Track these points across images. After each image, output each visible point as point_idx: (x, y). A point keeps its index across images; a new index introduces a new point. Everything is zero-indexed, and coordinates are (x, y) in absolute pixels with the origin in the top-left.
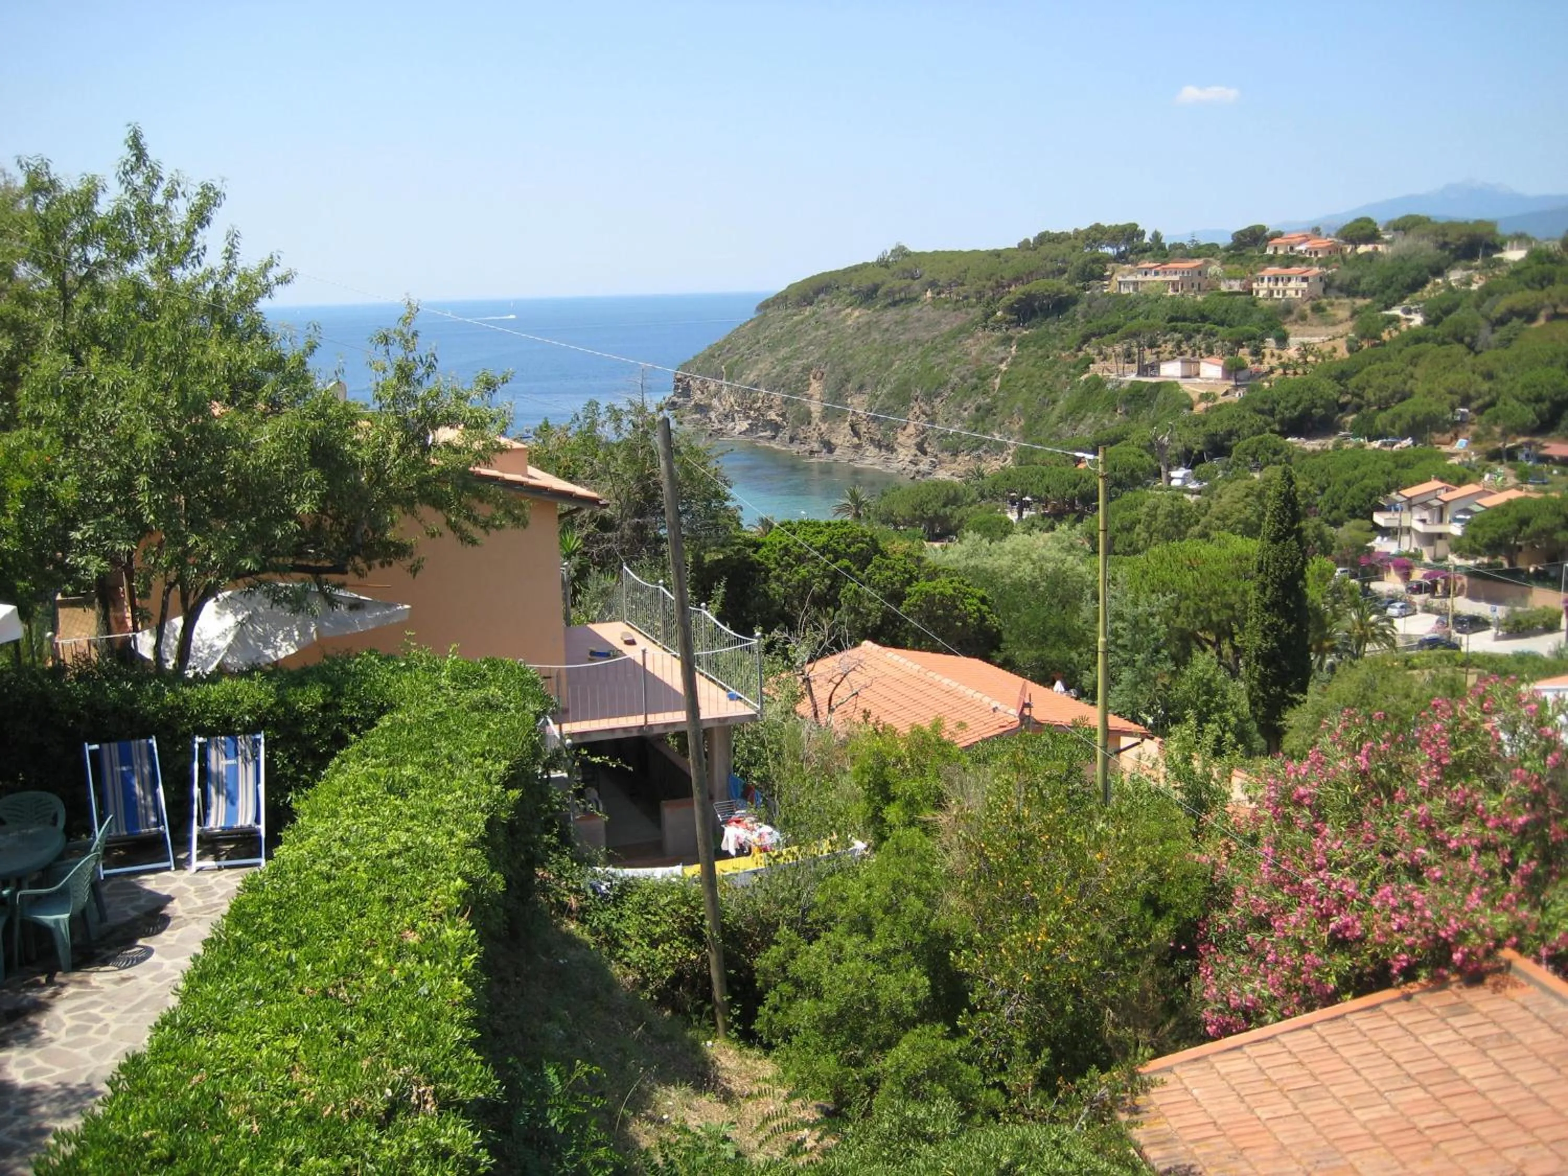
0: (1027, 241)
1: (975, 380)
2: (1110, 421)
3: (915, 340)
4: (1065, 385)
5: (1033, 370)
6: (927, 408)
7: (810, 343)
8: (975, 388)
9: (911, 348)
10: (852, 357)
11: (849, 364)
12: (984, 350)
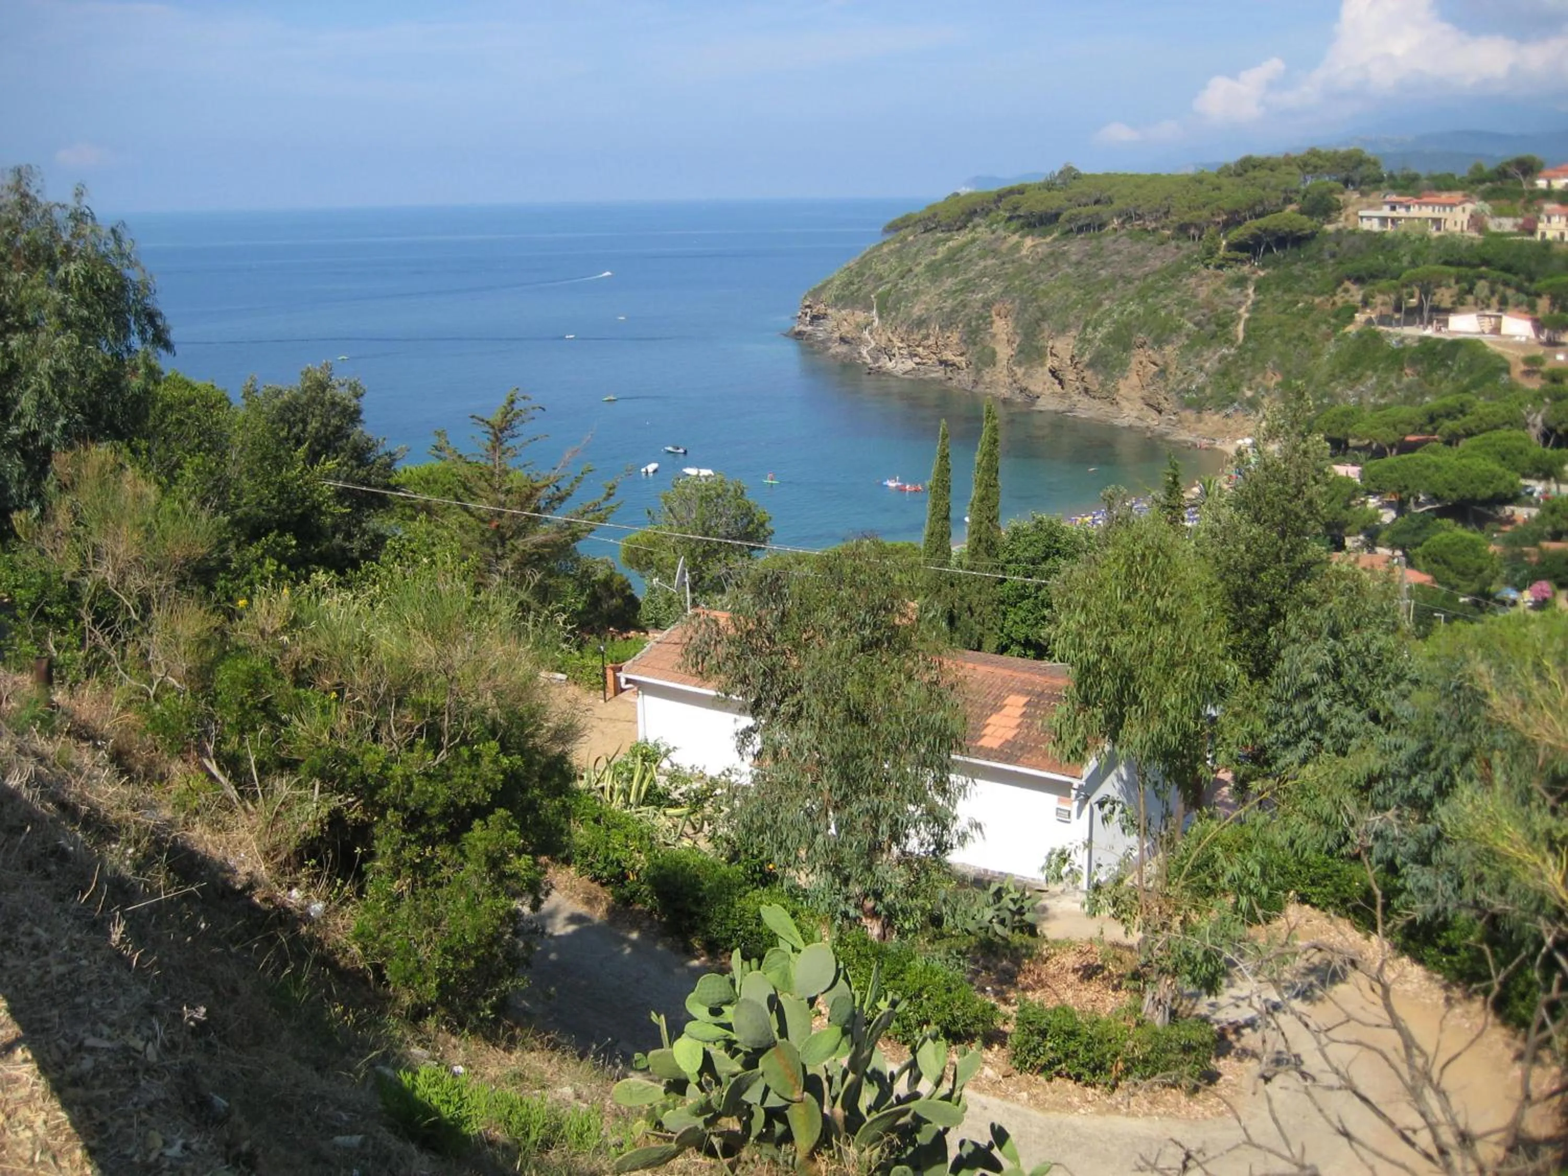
0: (1227, 167)
1: (1213, 327)
2: (1399, 381)
3: (1122, 276)
4: (1327, 337)
5: (1283, 317)
6: (1156, 357)
7: (982, 275)
8: (1214, 336)
9: (1120, 284)
10: (1046, 293)
11: (1045, 302)
12: (1216, 292)
